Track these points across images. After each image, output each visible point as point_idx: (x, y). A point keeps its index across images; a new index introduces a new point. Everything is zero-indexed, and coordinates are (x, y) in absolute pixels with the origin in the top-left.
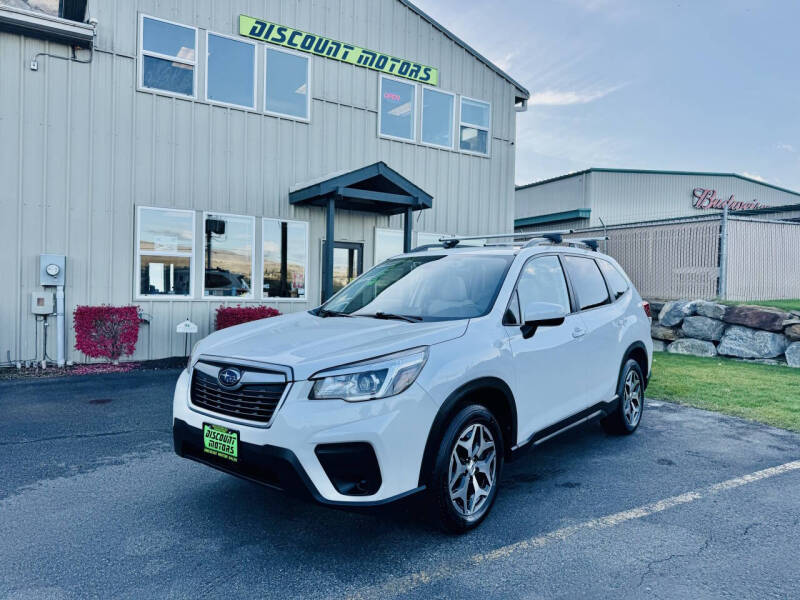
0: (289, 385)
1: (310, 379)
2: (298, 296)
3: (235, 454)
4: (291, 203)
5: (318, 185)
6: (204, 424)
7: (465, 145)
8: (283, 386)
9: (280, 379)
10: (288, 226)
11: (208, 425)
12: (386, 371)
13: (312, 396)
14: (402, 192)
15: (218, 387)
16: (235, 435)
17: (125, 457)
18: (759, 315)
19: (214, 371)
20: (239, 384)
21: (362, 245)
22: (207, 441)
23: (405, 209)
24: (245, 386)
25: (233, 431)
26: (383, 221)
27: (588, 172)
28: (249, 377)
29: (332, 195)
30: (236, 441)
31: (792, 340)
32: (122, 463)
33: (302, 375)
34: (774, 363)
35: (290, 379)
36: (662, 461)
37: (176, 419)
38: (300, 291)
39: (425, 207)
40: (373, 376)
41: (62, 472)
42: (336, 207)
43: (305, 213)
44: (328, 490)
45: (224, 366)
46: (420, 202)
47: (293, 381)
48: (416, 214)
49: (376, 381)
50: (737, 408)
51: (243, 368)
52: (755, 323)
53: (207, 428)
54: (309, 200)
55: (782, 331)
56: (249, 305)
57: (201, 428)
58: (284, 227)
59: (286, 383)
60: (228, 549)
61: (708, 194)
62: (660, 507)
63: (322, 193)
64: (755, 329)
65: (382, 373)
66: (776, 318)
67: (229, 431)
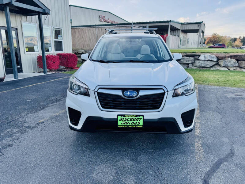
0: (166, 94)
1: (173, 90)
3: (141, 124)
6: (118, 116)
8: (163, 94)
9: (161, 91)
11: (121, 115)
13: (176, 95)
15: (123, 98)
16: (142, 117)
19: (119, 93)
20: (138, 96)
22: (120, 123)
24: (141, 96)
25: (140, 116)
28: (142, 93)
30: (141, 120)
35: (166, 91)
45: (123, 90)
46: (46, 12)
47: (168, 92)
57: (116, 118)
59: (165, 92)
61: (103, 17)
67: (137, 116)
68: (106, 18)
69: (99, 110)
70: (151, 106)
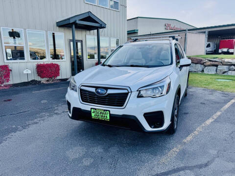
0: (130, 94)
2: (62, 59)
3: (108, 118)
4: (57, 26)
5: (69, 19)
6: (91, 109)
7: (112, 7)
8: (127, 94)
9: (125, 91)
10: (55, 34)
11: (94, 109)
12: (163, 86)
13: (139, 96)
14: (97, 23)
15: (96, 95)
17: (35, 120)
18: (197, 60)
19: (93, 90)
21: (82, 41)
22: (93, 115)
23: (97, 28)
24: (109, 94)
25: (107, 111)
26: (88, 32)
27: (137, 18)
28: (110, 91)
29: (75, 23)
30: (108, 114)
31: (205, 66)
32: (37, 123)
33: (134, 89)
34: (201, 72)
35: (130, 91)
36: (201, 103)
37: (74, 108)
38: (63, 57)
39: (104, 27)
40: (159, 88)
41: (15, 130)
42: (75, 28)
43: (62, 29)
44: (147, 128)
45: (97, 88)
46: (103, 26)
47: (131, 92)
48: (100, 30)
49: (160, 89)
50: (205, 86)
51: (107, 89)
52: (196, 62)
53: (92, 110)
54: (65, 25)
55: (203, 64)
56: (47, 63)
57: (89, 110)
58: (53, 33)
60: (106, 150)
61: (169, 25)
62: (215, 117)
63: (71, 22)
64: (196, 64)
65: (162, 87)
66: (201, 60)
67: (105, 110)
69: (79, 102)
70: (117, 103)
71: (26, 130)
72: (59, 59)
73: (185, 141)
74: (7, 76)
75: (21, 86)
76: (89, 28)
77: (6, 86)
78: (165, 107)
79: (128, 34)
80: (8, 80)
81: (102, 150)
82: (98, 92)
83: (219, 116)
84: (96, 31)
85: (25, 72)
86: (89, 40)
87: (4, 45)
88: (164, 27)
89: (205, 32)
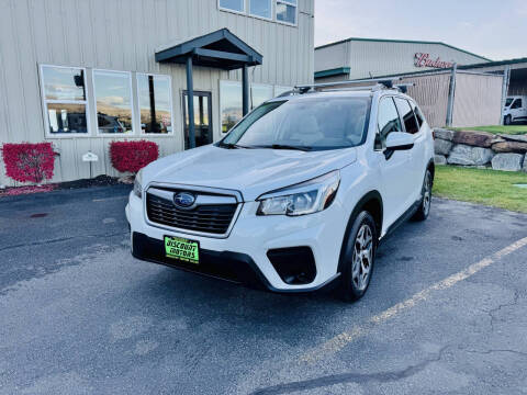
0: (240, 205)
1: (257, 200)
2: (167, 132)
3: (197, 258)
4: (157, 61)
5: (180, 46)
6: (165, 236)
7: (280, 17)
8: (235, 206)
9: (231, 201)
10: (154, 79)
11: (169, 237)
12: (316, 191)
13: (259, 213)
14: (241, 52)
15: (174, 207)
16: (195, 244)
17: (77, 258)
18: (476, 137)
19: (169, 195)
20: (194, 205)
21: (210, 94)
22: (168, 249)
23: (242, 65)
24: (199, 206)
25: (193, 241)
26: (224, 74)
27: (349, 40)
28: (201, 200)
29: (191, 54)
30: (197, 250)
31: (495, 152)
32: (78, 263)
33: (250, 197)
34: (484, 167)
35: (240, 200)
36: (455, 238)
37: (135, 233)
38: (168, 128)
39: (258, 63)
40: (307, 196)
41: (33, 274)
42: (193, 64)
43: (167, 68)
44: (276, 282)
45: (177, 191)
46: (254, 59)
47: (243, 202)
48: (250, 69)
49: (309, 199)
50: (480, 199)
51: (195, 193)
52: (473, 142)
53: (167, 240)
54: (173, 58)
55: (490, 147)
56: (133, 140)
57: (161, 238)
58: (151, 78)
59: (238, 204)
61: (425, 57)
62: (472, 270)
63: (183, 53)
64: (473, 146)
65: (313, 193)
66: (486, 138)
67: (189, 241)
68: (433, 58)
69: (144, 222)
70: (214, 226)
71: (50, 276)
72: (160, 132)
73: (376, 319)
74: (49, 166)
75: (75, 187)
76: (226, 66)
77: (44, 187)
78: (317, 238)
79: (316, 79)
80: (50, 175)
81: (184, 327)
82: (178, 202)
83: (485, 269)
84: (240, 70)
85: (85, 158)
86: (227, 90)
87: (45, 101)
88: (412, 62)
89: (502, 73)
